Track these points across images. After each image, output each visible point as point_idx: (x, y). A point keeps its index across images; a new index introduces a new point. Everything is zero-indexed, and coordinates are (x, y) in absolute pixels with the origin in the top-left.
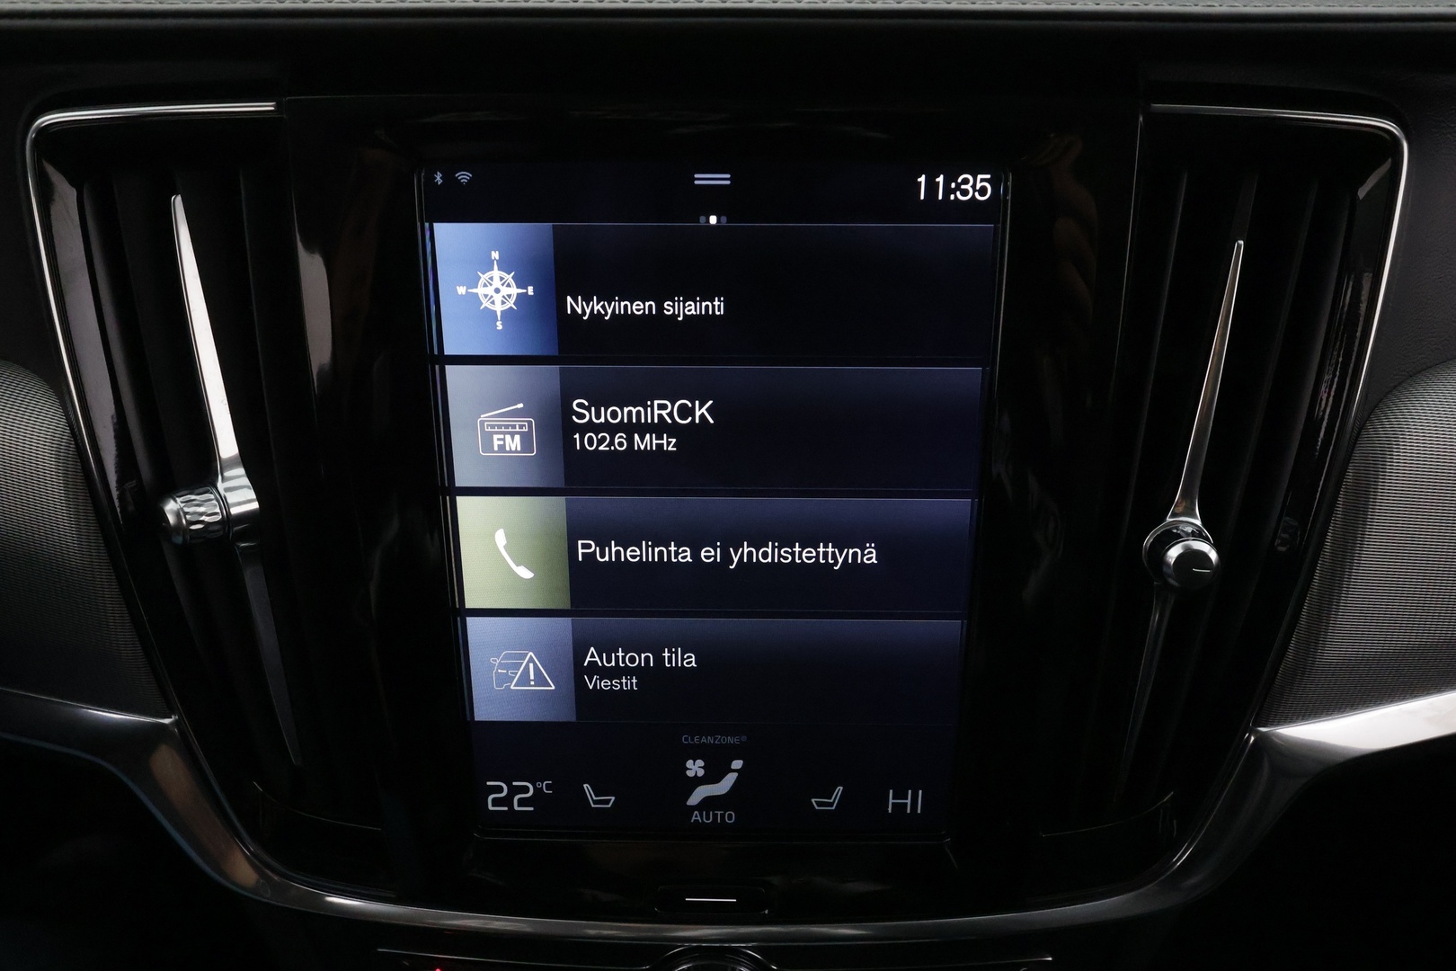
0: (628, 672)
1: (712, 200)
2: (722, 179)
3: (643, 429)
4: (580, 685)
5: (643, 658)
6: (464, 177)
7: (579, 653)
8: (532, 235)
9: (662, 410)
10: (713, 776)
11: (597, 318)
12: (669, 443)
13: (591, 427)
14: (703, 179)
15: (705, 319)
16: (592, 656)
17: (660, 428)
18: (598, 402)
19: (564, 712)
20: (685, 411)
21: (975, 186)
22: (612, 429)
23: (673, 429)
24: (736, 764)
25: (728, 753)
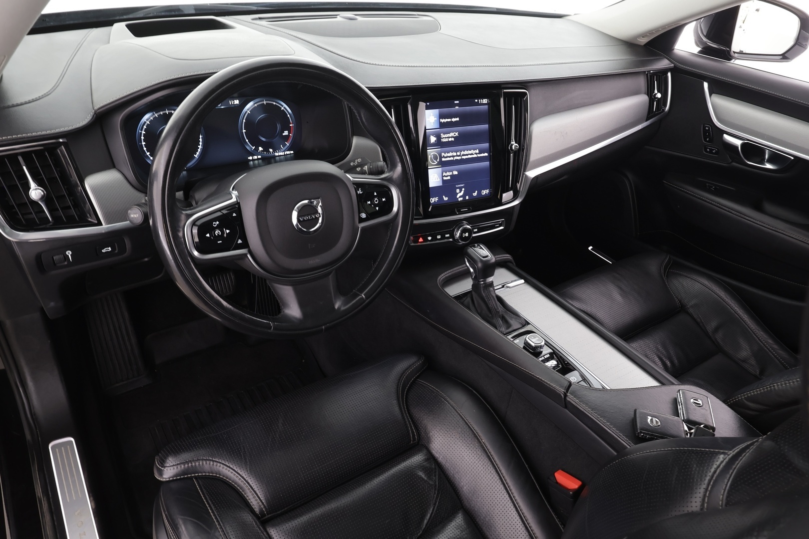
0: (449, 176)
1: (457, 105)
2: (458, 102)
3: (450, 137)
4: (443, 179)
5: (451, 173)
7: (442, 174)
8: (436, 111)
9: (452, 134)
10: (460, 192)
11: (444, 122)
12: (453, 139)
13: (444, 138)
14: (456, 102)
15: (457, 121)
16: (444, 174)
17: (452, 137)
18: (444, 134)
19: (440, 184)
20: (455, 134)
21: (485, 101)
22: (446, 138)
24: (463, 189)
25: (462, 187)
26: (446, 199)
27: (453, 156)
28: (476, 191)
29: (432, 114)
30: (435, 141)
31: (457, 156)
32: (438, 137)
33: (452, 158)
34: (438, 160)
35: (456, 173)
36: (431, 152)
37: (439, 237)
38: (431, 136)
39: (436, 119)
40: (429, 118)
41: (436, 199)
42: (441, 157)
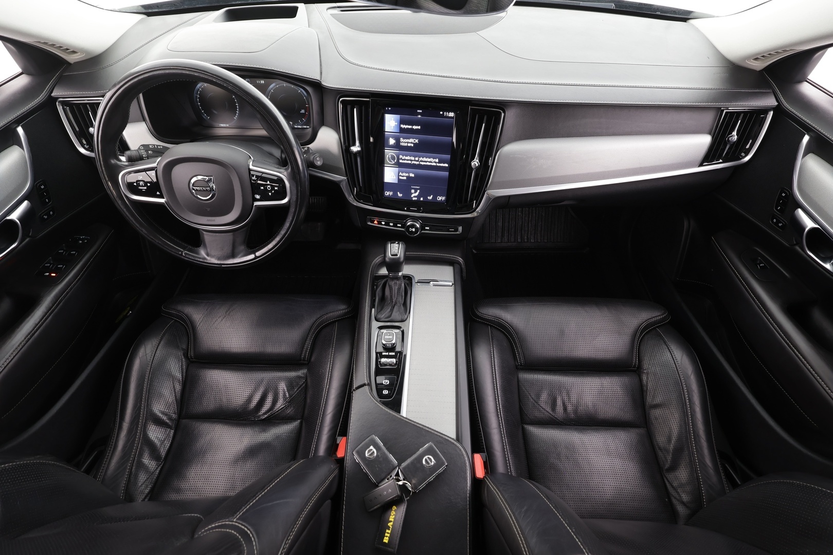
0: (405, 176)
1: (419, 114)
2: (421, 111)
3: (409, 143)
4: (399, 178)
5: (407, 175)
6: (390, 109)
7: (399, 173)
8: (398, 117)
9: (411, 140)
10: (415, 192)
11: (404, 128)
12: (412, 145)
13: (403, 142)
14: (418, 111)
15: (418, 129)
16: (400, 174)
17: (411, 143)
18: (404, 138)
19: (396, 182)
20: (415, 141)
21: (451, 114)
22: (405, 143)
23: (413, 143)
24: (418, 191)
25: (417, 189)
26: (400, 195)
27: (411, 160)
28: (432, 196)
29: (393, 119)
30: (394, 144)
31: (415, 160)
32: (398, 141)
33: (410, 162)
34: (395, 161)
35: (412, 175)
36: (389, 153)
37: (391, 224)
38: (391, 139)
39: (396, 124)
40: (390, 122)
41: (391, 193)
42: (398, 159)
